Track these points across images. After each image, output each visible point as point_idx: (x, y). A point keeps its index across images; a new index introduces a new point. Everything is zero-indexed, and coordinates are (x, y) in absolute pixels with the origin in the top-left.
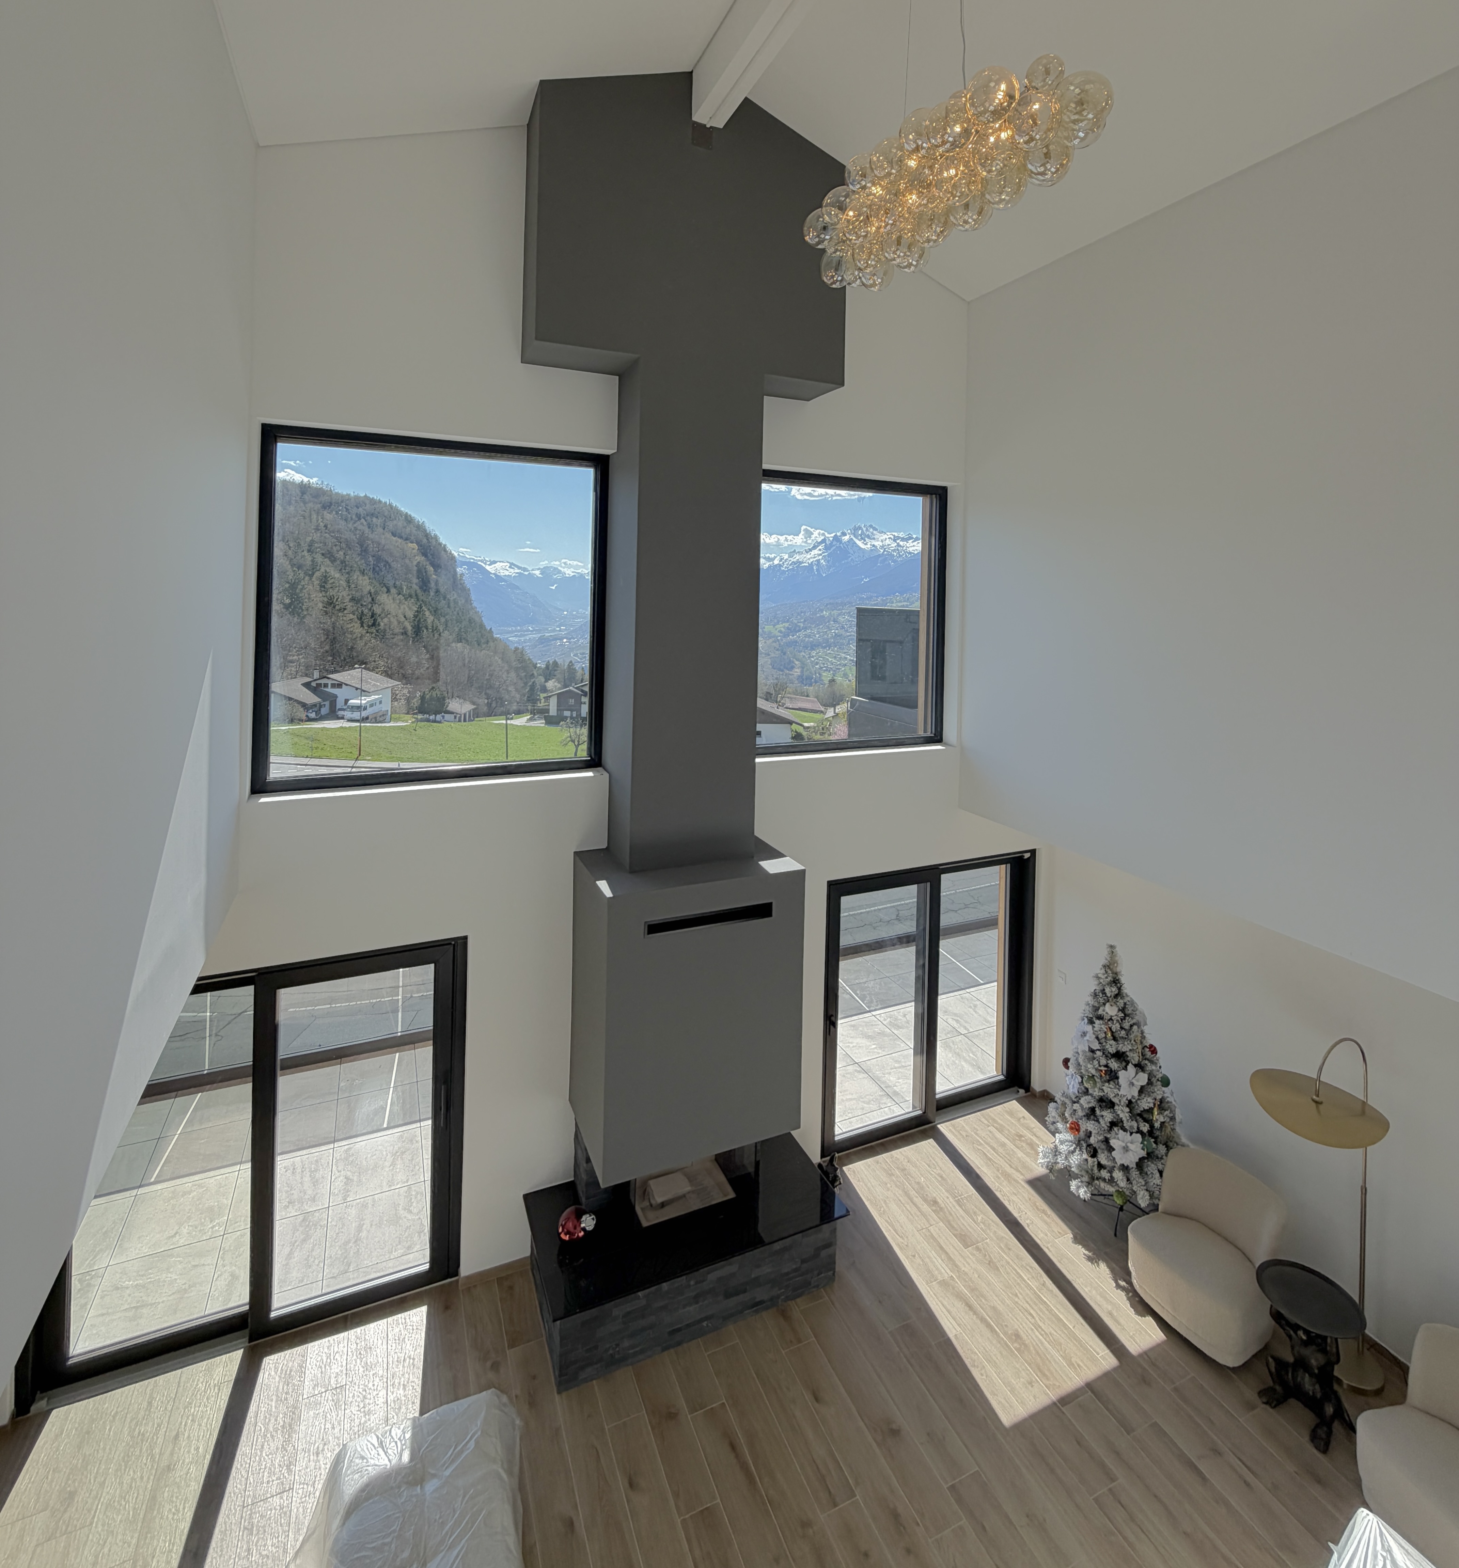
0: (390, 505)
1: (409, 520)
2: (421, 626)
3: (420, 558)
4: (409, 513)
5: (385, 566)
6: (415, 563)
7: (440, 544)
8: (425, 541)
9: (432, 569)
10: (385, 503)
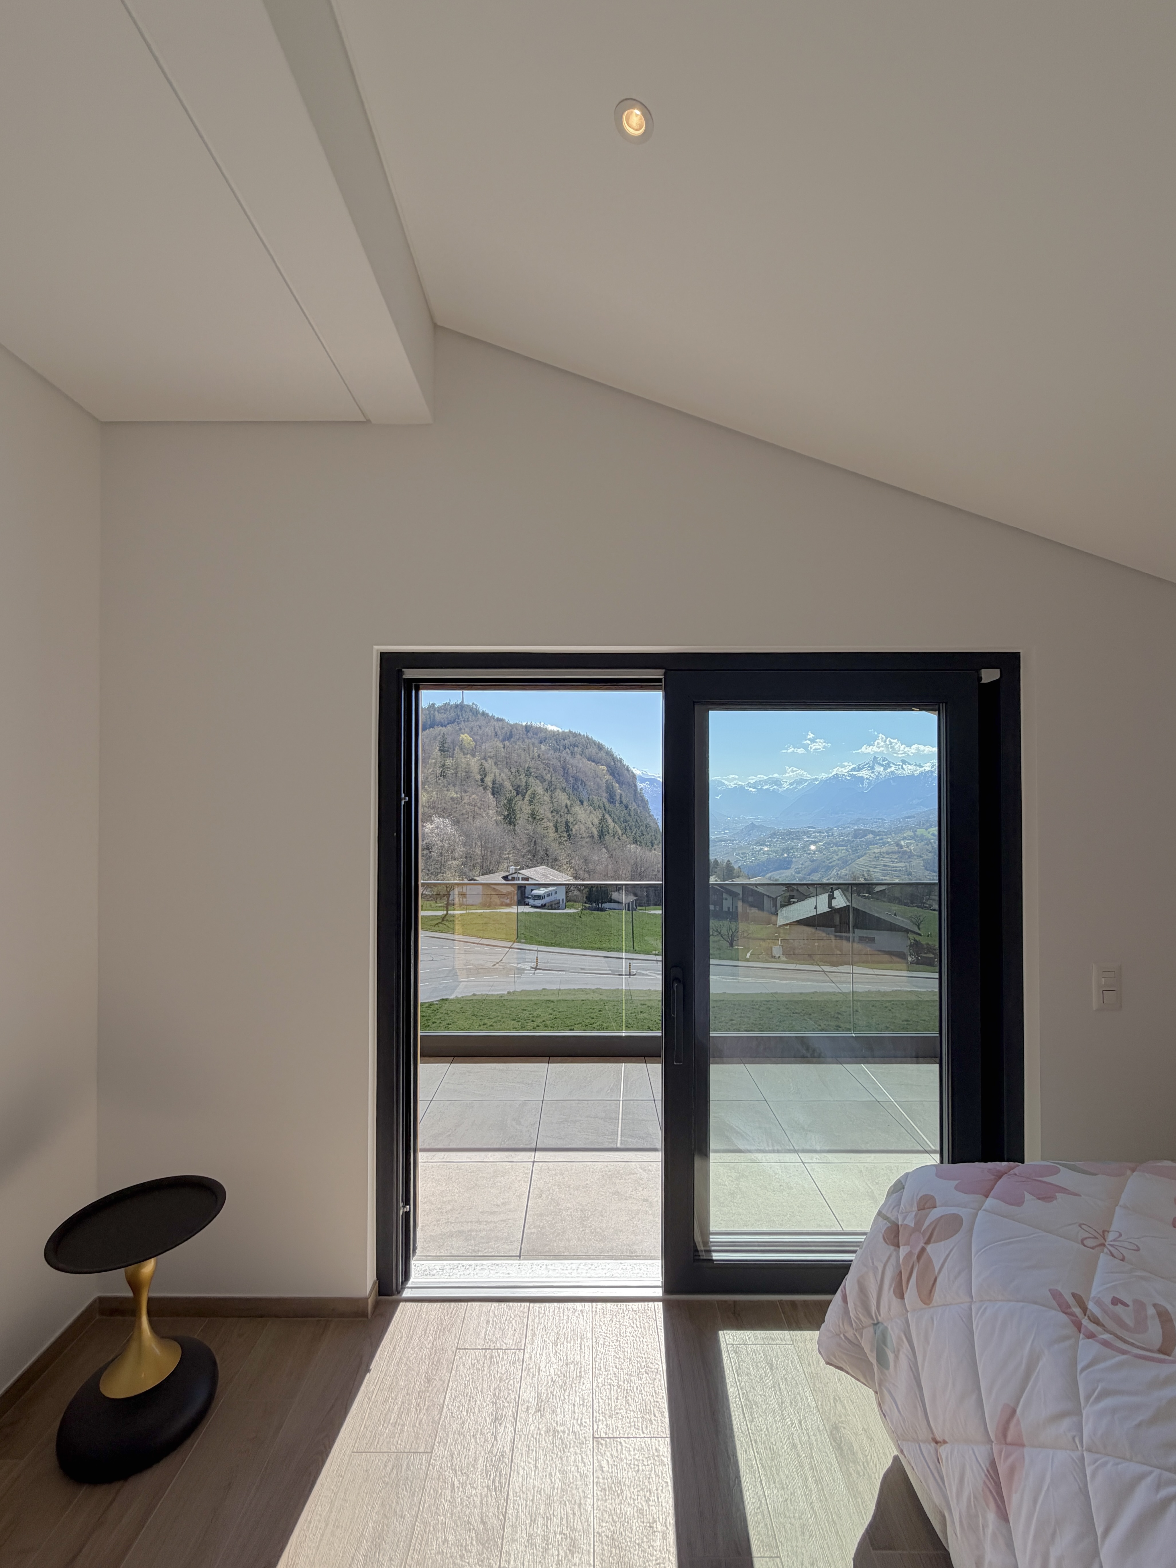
0: (587, 737)
1: (600, 747)
2: (604, 830)
3: (608, 777)
4: (601, 742)
5: (581, 784)
6: (604, 781)
7: (624, 766)
8: (613, 763)
9: (617, 785)
10: (584, 736)
